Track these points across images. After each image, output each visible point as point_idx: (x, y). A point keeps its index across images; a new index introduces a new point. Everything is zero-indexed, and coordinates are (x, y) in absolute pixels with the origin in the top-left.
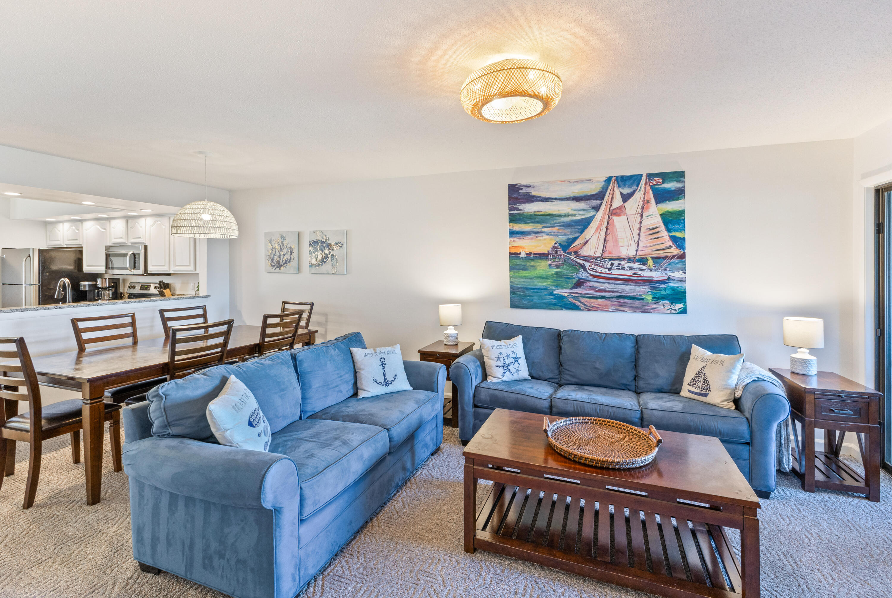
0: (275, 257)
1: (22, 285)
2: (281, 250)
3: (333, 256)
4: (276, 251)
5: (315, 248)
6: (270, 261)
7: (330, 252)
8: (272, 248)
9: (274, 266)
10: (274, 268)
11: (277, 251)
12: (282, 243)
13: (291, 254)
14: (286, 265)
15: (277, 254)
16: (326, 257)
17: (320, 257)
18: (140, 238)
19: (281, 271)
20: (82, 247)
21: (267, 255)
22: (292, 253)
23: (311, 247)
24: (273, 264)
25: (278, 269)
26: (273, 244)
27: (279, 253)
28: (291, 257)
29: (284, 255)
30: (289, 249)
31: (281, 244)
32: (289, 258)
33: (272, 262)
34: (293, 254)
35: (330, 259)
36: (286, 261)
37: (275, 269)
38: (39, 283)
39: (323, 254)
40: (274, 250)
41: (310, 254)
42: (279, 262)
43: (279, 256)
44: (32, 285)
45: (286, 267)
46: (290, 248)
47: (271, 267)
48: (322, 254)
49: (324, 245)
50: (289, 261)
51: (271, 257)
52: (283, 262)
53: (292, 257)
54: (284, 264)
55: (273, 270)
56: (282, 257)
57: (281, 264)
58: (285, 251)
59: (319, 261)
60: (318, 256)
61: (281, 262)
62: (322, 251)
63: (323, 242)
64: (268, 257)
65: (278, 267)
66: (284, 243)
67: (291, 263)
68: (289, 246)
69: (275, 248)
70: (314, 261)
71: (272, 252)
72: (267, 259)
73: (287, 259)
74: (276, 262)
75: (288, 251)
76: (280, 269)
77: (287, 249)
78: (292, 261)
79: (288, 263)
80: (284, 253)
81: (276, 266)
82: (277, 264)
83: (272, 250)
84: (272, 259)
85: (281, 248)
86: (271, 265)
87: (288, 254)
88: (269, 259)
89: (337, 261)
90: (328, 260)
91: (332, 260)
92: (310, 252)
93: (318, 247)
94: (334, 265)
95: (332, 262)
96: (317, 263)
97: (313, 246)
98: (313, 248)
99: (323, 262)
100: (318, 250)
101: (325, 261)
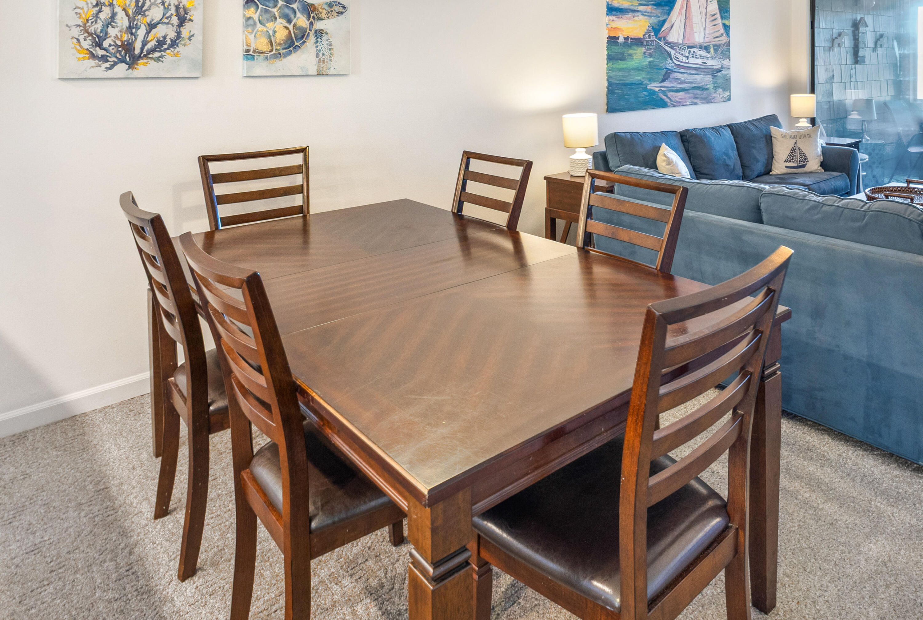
0: (112, 32)
2: (140, 10)
3: (319, 34)
4: (114, 15)
5: (266, 11)
6: (86, 44)
7: (312, 24)
8: (99, 4)
9: (104, 59)
10: (107, 65)
11: (121, 14)
13: (181, 25)
14: (157, 54)
15: (122, 21)
16: (302, 35)
17: (281, 35)
19: (135, 73)
21: (72, 23)
22: (182, 21)
23: (252, 9)
24: (100, 52)
25: (123, 67)
27: (131, 20)
28: (179, 33)
29: (152, 26)
30: (173, 10)
32: (172, 34)
33: (98, 45)
34: (187, 25)
35: (312, 39)
36: (160, 43)
37: (110, 69)
39: (291, 27)
40: (106, 10)
41: (247, 26)
42: (128, 47)
43: (130, 28)
45: (158, 59)
46: (177, 7)
47: (93, 62)
48: (286, 28)
49: (295, 6)
50: (174, 44)
51: (92, 30)
52: (149, 46)
53: (185, 33)
54: (153, 50)
55: (100, 71)
56: (141, 33)
57: (137, 51)
58: (156, 14)
59: (280, 44)
60: (275, 32)
61: (138, 46)
62: (289, 21)
64: (76, 32)
65: (123, 61)
67: (180, 49)
70: (262, 44)
71: (96, 16)
72: (73, 38)
73: (165, 37)
74: (116, 46)
75: (167, 15)
76: (131, 65)
77: (165, 8)
78: (185, 45)
79: (168, 49)
80: (153, 20)
81: (114, 59)
82: (120, 52)
83: (97, 9)
84: (98, 37)
85: (137, 6)
86: (93, 56)
87: (167, 23)
88: (81, 38)
89: (331, 45)
90: (304, 42)
91: (317, 42)
92: (251, 22)
93: (275, 10)
94: (323, 55)
95: (317, 47)
96: (272, 51)
97: (260, 6)
98: (261, 11)
99: (290, 47)
100: (276, 18)
101: (296, 44)
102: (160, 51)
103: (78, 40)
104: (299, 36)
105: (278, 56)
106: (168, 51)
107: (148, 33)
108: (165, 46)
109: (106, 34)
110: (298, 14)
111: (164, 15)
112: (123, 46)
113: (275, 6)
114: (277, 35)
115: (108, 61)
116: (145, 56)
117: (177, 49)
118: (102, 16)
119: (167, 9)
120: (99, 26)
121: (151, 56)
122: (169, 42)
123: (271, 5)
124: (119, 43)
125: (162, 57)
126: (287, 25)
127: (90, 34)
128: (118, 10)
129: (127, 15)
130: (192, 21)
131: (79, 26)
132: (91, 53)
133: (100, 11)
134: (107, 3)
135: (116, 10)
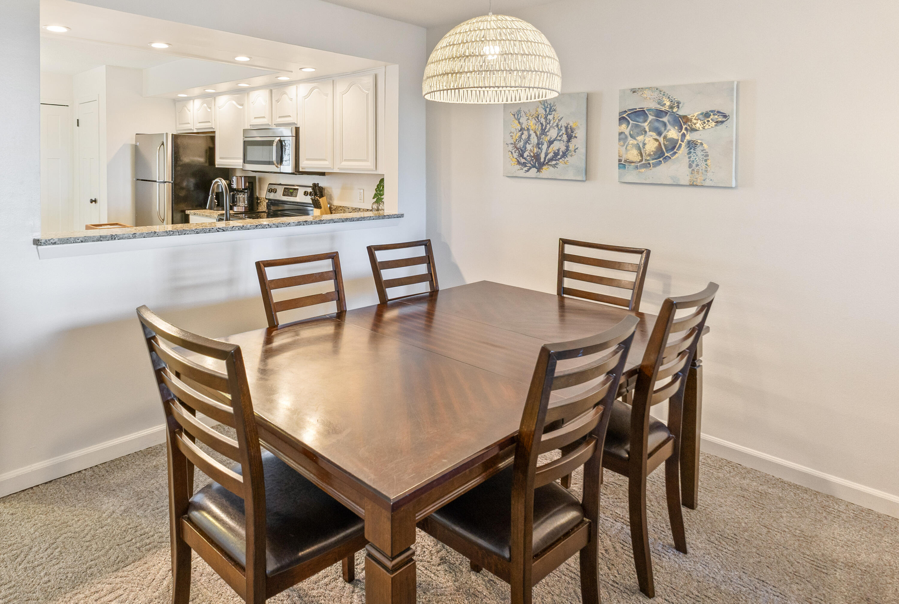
0: (529, 147)
1: (156, 181)
2: (544, 132)
3: (692, 145)
4: (529, 136)
5: (637, 126)
6: (516, 155)
7: (684, 135)
8: (522, 129)
9: (524, 165)
10: (526, 169)
11: (533, 135)
12: (546, 118)
13: (569, 141)
14: (554, 162)
15: (534, 140)
16: (673, 146)
17: (651, 146)
18: (290, 116)
19: (541, 175)
20: (214, 132)
21: (509, 142)
22: (570, 138)
23: (624, 126)
24: (523, 161)
25: (534, 170)
26: (523, 120)
27: (539, 138)
28: (567, 147)
29: (551, 143)
30: (564, 131)
31: (543, 120)
32: (563, 148)
33: (522, 155)
34: (573, 141)
35: (684, 150)
36: (556, 154)
37: (527, 171)
38: (172, 180)
39: (661, 139)
40: (526, 133)
42: (537, 157)
43: (538, 144)
44: (165, 182)
45: (554, 166)
46: (566, 128)
47: (519, 167)
48: (656, 140)
49: (665, 119)
50: (564, 155)
51: (518, 146)
52: (549, 156)
53: (572, 147)
54: (551, 160)
55: (522, 173)
56: (545, 147)
57: (542, 160)
58: (553, 133)
59: (649, 155)
60: (644, 144)
61: (543, 156)
62: (660, 134)
63: (659, 113)
64: (511, 147)
65: (534, 166)
66: (550, 117)
67: (569, 158)
68: (563, 123)
69: (528, 129)
70: (633, 155)
71: (520, 137)
72: (509, 151)
73: (558, 150)
74: (531, 156)
75: (560, 134)
76: (539, 170)
77: (558, 129)
78: (571, 156)
79: (561, 158)
80: (551, 138)
81: (529, 165)
82: (532, 160)
83: (521, 132)
84: (522, 150)
85: (542, 129)
86: (519, 163)
87: (560, 140)
88: (513, 151)
89: (707, 156)
90: (675, 153)
91: (690, 153)
92: (623, 136)
93: (646, 125)
94: (697, 165)
95: (690, 158)
96: (641, 161)
97: (631, 122)
98: (632, 127)
99: (659, 157)
100: (646, 132)
101: (666, 155)
102: (556, 160)
103: (512, 152)
104: (670, 148)
105: (647, 165)
106: (561, 160)
107: (548, 147)
108: (559, 157)
109: (526, 148)
110: (669, 127)
111: (558, 134)
112: (534, 156)
113: (645, 121)
114: (646, 146)
115: (526, 166)
116: (547, 163)
117: (567, 159)
118: (524, 137)
119: (560, 130)
120: (522, 144)
121: (550, 163)
122: (561, 153)
123: (641, 120)
124: (532, 154)
125: (557, 164)
126: (658, 137)
127: (518, 149)
128: (532, 132)
129: (537, 135)
130: (576, 137)
131: (512, 144)
132: (518, 161)
133: (522, 134)
134: (526, 129)
135: (530, 133)
